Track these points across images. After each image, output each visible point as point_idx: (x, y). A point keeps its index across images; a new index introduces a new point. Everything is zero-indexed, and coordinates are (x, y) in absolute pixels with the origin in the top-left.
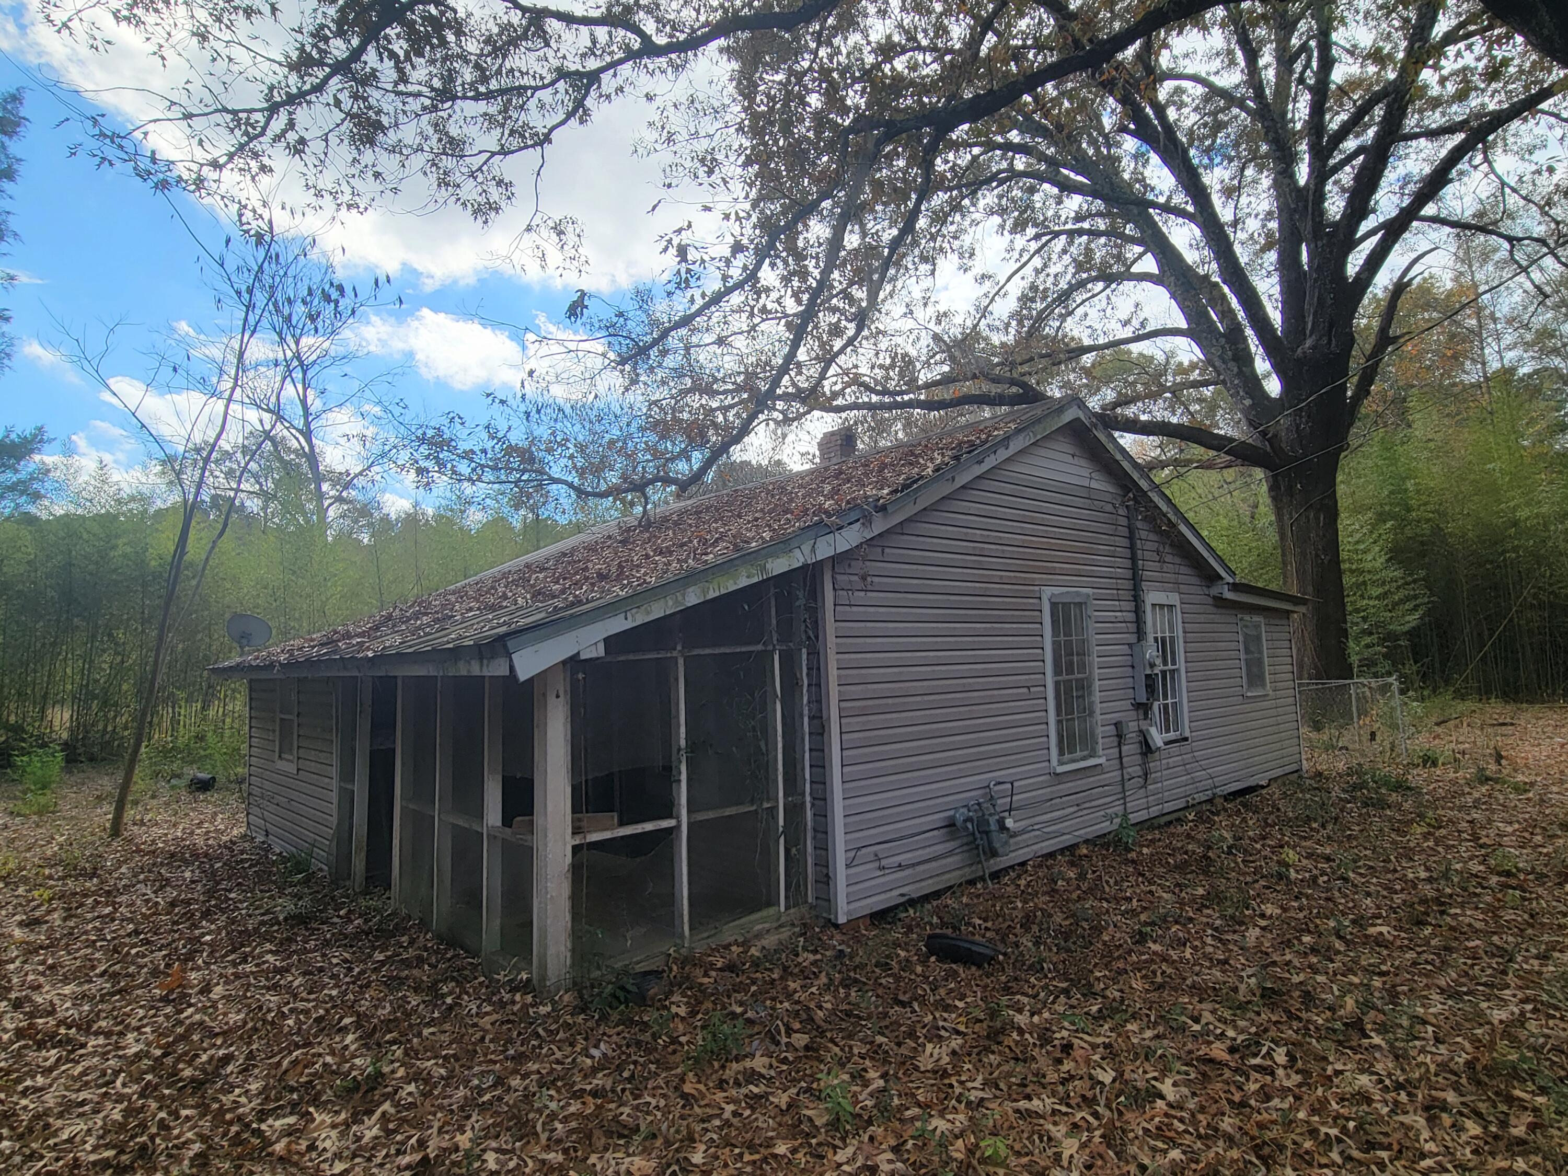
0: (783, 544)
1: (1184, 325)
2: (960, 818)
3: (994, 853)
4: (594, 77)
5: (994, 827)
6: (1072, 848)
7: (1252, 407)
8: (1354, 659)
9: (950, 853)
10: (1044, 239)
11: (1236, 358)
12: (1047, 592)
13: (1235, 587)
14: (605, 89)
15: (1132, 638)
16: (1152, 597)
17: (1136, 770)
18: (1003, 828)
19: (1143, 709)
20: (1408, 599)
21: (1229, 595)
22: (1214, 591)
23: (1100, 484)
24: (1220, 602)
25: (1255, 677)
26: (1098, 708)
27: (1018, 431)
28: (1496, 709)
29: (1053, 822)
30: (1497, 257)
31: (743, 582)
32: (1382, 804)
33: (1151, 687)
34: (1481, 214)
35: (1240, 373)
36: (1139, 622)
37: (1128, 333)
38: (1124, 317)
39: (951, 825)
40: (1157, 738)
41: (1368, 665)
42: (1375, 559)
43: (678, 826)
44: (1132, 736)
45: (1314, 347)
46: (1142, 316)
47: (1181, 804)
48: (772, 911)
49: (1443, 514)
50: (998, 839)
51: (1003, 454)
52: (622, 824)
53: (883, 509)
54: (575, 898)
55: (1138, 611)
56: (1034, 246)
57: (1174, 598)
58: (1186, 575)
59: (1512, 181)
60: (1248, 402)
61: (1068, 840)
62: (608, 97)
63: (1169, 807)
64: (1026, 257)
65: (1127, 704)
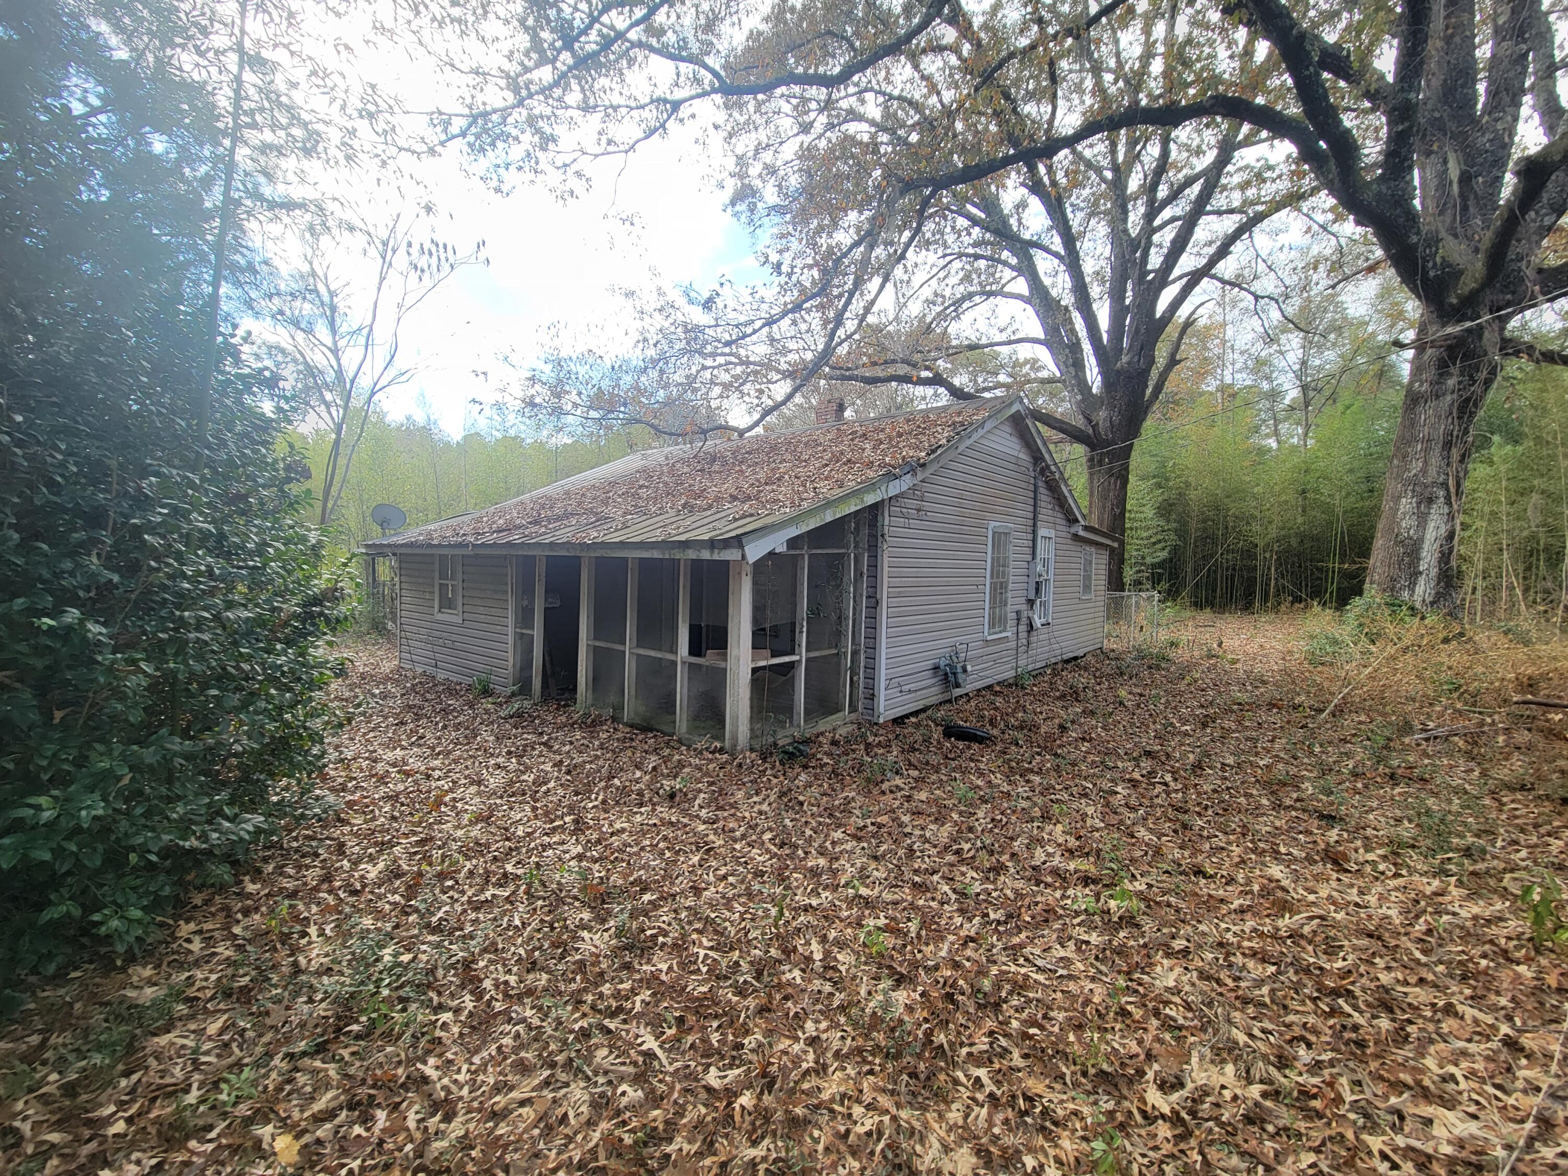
0: (872, 486)
1: (1042, 336)
2: (942, 664)
3: (958, 686)
4: (676, 105)
5: (959, 670)
6: (990, 687)
7: (1083, 401)
8: (1127, 580)
9: (933, 685)
10: (948, 258)
11: (1074, 365)
12: (992, 524)
13: (1086, 528)
14: (681, 115)
15: (1029, 558)
16: (1042, 532)
17: (1024, 642)
18: (965, 670)
19: (1031, 603)
20: (1160, 541)
21: (1082, 533)
22: (1073, 530)
23: (1024, 456)
24: (1076, 537)
25: (1087, 588)
26: (1010, 601)
27: (990, 417)
28: (1206, 615)
29: (983, 670)
30: (1242, 305)
31: (853, 509)
32: (1158, 668)
33: (1037, 590)
34: (1238, 276)
35: (1076, 376)
36: (1034, 547)
37: (1003, 337)
38: (1003, 325)
39: (936, 668)
40: (1038, 622)
41: (1138, 583)
42: (1149, 512)
43: (800, 661)
44: (1024, 620)
45: (1129, 363)
46: (1015, 327)
47: (1043, 664)
48: (840, 714)
49: (1187, 484)
50: (961, 677)
51: (981, 432)
52: (773, 656)
53: (923, 465)
54: (752, 699)
55: (1034, 541)
56: (942, 262)
57: (1052, 534)
58: (1060, 520)
59: (1263, 254)
60: (1079, 397)
61: (989, 681)
62: (681, 121)
63: (1039, 665)
64: (935, 270)
65: (1023, 600)
